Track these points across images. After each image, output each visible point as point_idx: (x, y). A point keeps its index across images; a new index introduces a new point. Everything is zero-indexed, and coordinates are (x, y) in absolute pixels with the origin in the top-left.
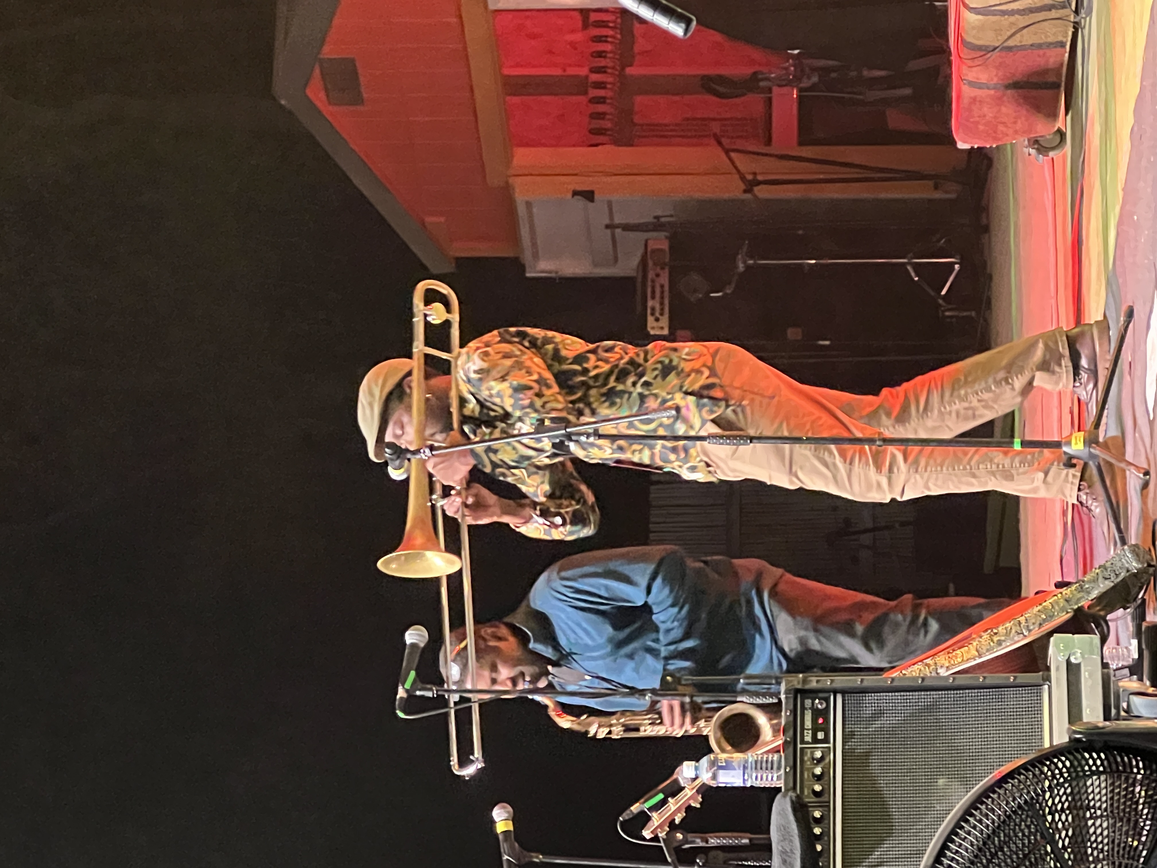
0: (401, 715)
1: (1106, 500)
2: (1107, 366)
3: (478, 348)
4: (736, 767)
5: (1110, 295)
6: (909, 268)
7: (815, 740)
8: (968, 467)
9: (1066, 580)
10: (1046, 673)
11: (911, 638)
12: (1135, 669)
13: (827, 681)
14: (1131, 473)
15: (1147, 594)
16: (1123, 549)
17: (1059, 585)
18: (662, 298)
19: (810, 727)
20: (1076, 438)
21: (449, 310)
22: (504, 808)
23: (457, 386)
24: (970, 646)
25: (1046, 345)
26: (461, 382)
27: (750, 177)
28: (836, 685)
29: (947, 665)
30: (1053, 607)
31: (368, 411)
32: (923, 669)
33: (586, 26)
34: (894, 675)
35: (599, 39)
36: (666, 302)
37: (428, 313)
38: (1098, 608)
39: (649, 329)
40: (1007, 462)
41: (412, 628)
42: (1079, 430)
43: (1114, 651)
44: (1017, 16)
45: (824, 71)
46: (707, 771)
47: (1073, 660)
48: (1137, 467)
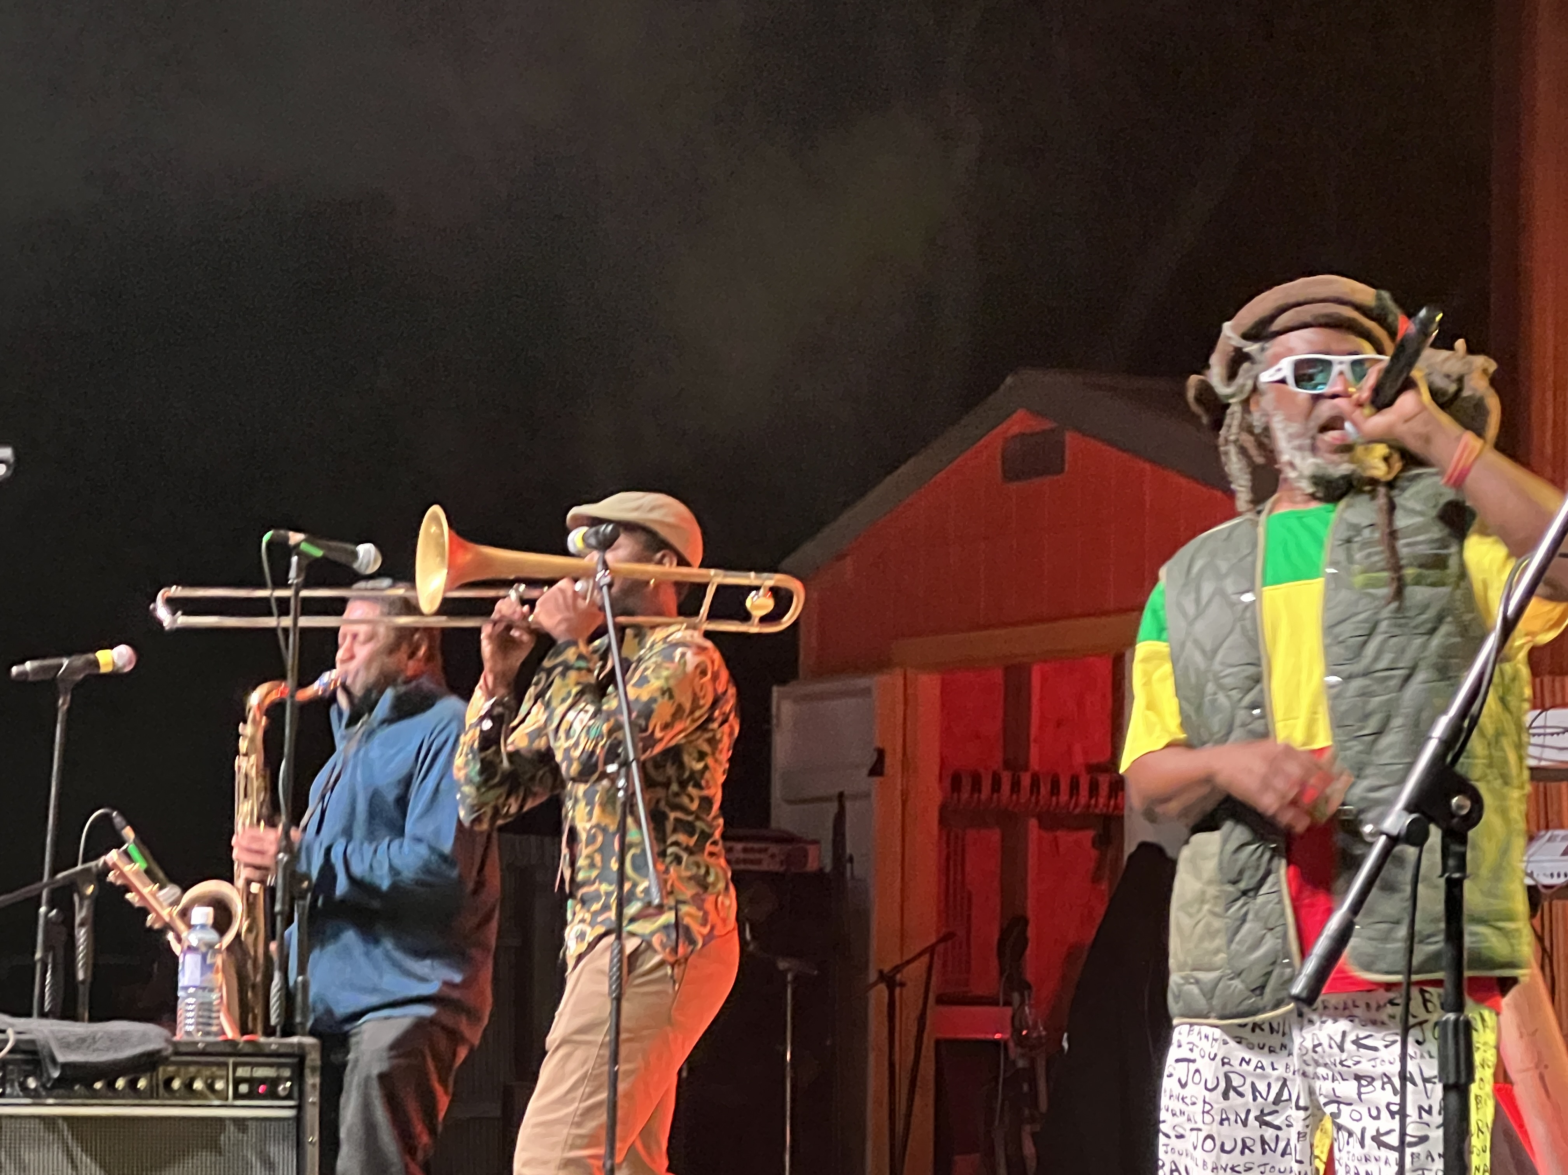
0: (267, 536)
3: (712, 661)
7: (237, 1082)
13: (312, 1098)
19: (255, 1075)
21: (764, 620)
22: (130, 663)
23: (663, 626)
26: (669, 629)
27: (899, 978)
28: (308, 1107)
31: (629, 504)
33: (1093, 769)
35: (1074, 787)
37: (761, 591)
41: (379, 554)
45: (1030, 1074)
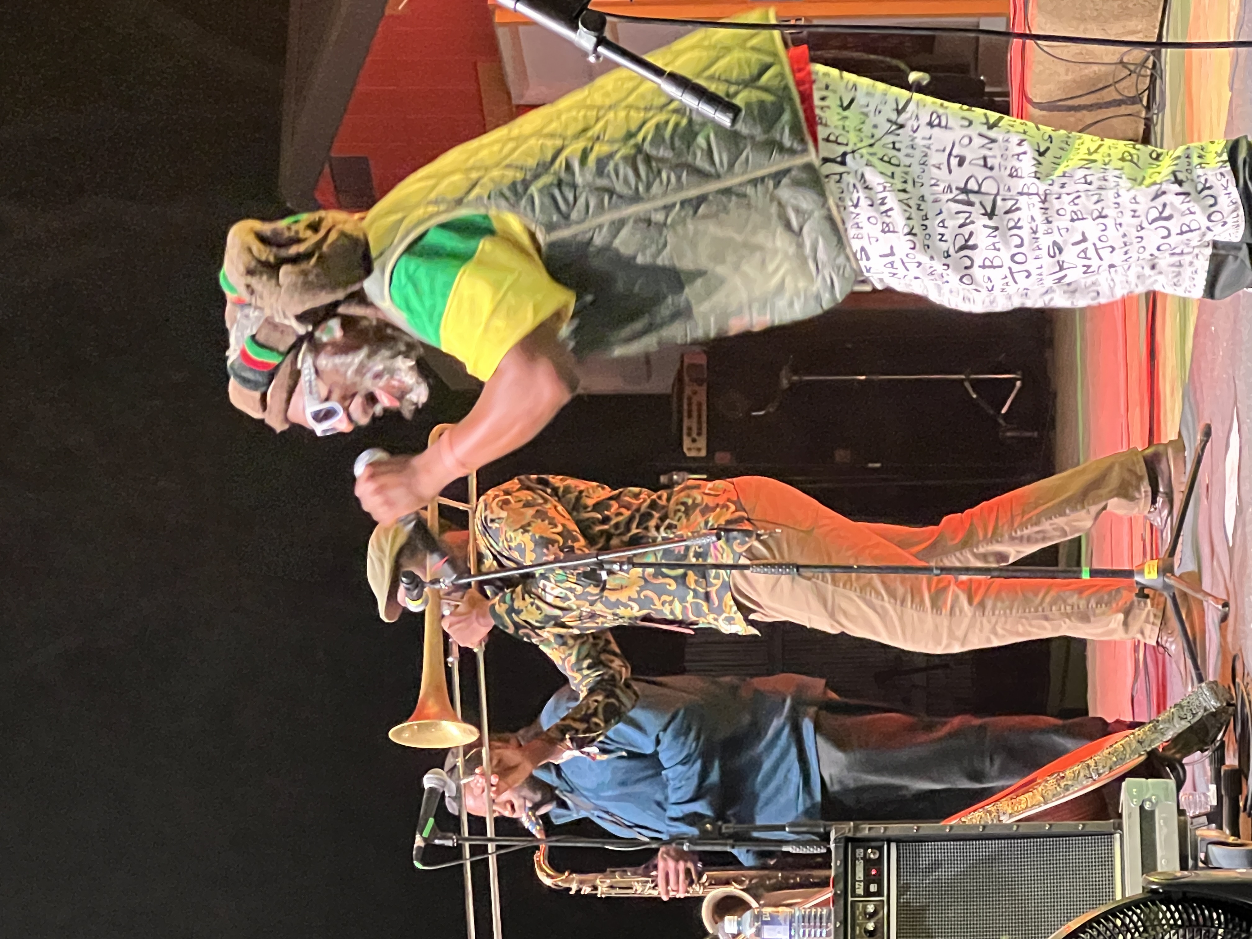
0: (418, 865)
2: (1183, 489)
3: (496, 496)
4: (782, 922)
6: (967, 384)
7: (868, 893)
8: (1040, 609)
9: (1137, 720)
10: (1117, 821)
12: (1214, 817)
14: (1209, 604)
15: (1227, 735)
16: (1201, 687)
18: (700, 416)
20: (1149, 566)
23: (475, 539)
24: (1035, 791)
25: (1122, 467)
26: (479, 536)
28: (889, 833)
29: (1010, 811)
30: (1125, 749)
31: (378, 570)
32: (983, 816)
34: (953, 823)
36: (704, 421)
38: (1173, 751)
39: (685, 450)
40: (1082, 604)
41: (431, 771)
42: (1152, 559)
43: (1191, 797)
44: (1084, 112)
46: (751, 927)
47: (1147, 806)
48: (1215, 598)
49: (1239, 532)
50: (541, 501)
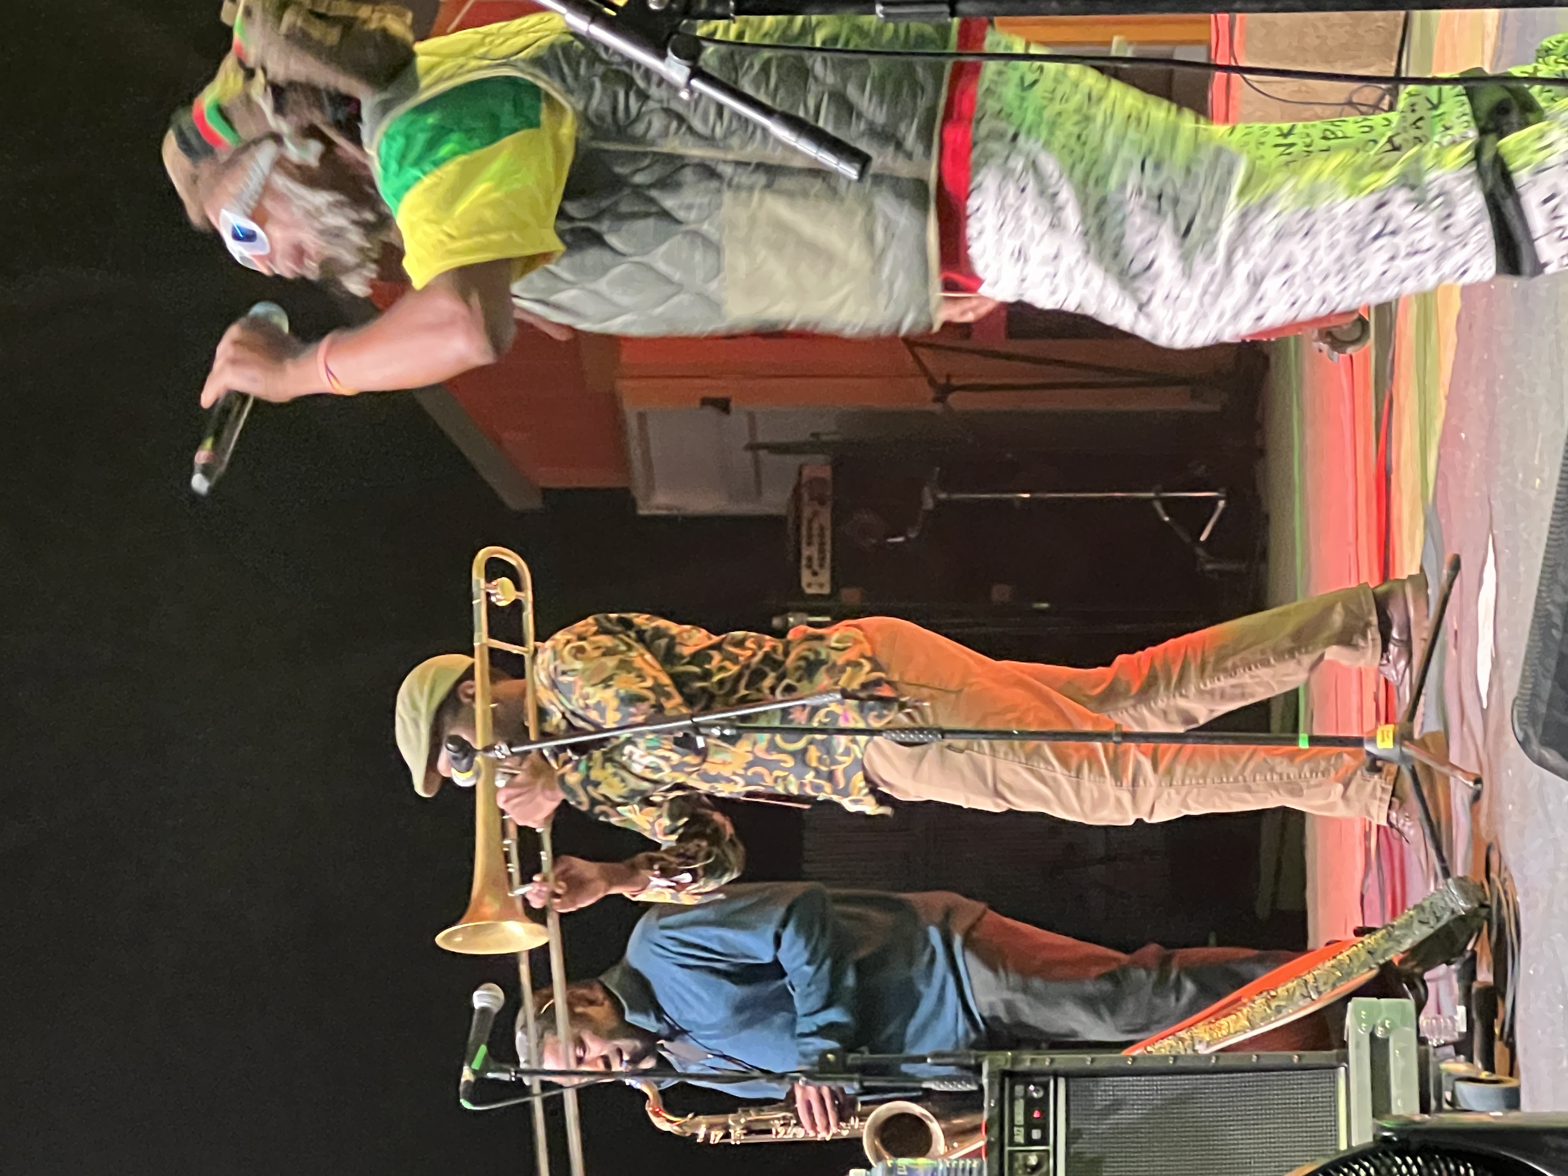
1: (1423, 817)
3: (567, 642)
5: (1429, 539)
6: (1157, 504)
7: (1029, 1141)
8: (1240, 778)
9: (1368, 925)
10: (1342, 1051)
11: (1158, 1001)
12: (1462, 1047)
13: (1046, 1061)
14: (1457, 780)
15: (1479, 944)
16: (1447, 884)
17: (1360, 932)
18: (822, 542)
19: (1022, 1123)
20: (1383, 732)
21: (518, 587)
23: (535, 691)
24: (1239, 1014)
25: (1346, 608)
26: (540, 689)
27: (942, 381)
28: (1056, 1066)
29: (1208, 1038)
30: (1351, 961)
31: (411, 732)
32: (1174, 1044)
34: (1135, 1053)
36: (828, 547)
37: (491, 591)
38: (1412, 963)
39: (804, 586)
40: (1293, 772)
41: (483, 987)
42: (1387, 723)
43: (1434, 1021)
47: (1379, 1034)
48: (1463, 771)
49: (1495, 690)
50: (623, 648)
